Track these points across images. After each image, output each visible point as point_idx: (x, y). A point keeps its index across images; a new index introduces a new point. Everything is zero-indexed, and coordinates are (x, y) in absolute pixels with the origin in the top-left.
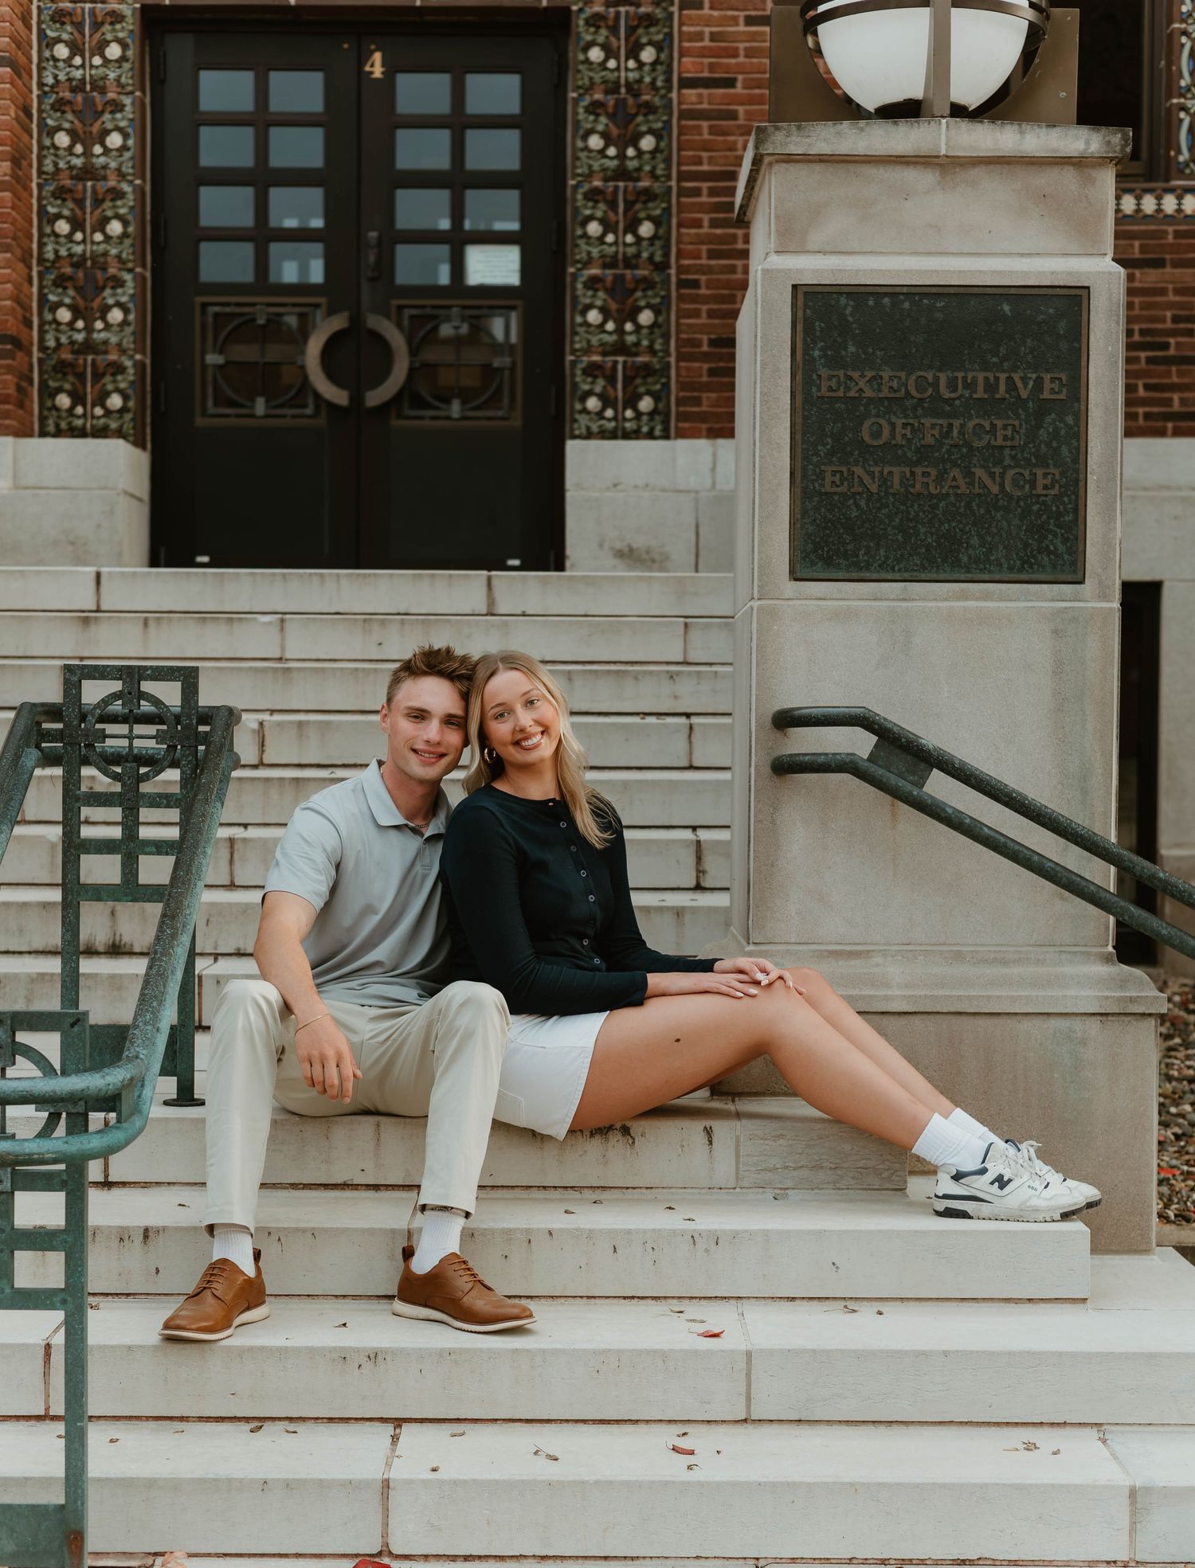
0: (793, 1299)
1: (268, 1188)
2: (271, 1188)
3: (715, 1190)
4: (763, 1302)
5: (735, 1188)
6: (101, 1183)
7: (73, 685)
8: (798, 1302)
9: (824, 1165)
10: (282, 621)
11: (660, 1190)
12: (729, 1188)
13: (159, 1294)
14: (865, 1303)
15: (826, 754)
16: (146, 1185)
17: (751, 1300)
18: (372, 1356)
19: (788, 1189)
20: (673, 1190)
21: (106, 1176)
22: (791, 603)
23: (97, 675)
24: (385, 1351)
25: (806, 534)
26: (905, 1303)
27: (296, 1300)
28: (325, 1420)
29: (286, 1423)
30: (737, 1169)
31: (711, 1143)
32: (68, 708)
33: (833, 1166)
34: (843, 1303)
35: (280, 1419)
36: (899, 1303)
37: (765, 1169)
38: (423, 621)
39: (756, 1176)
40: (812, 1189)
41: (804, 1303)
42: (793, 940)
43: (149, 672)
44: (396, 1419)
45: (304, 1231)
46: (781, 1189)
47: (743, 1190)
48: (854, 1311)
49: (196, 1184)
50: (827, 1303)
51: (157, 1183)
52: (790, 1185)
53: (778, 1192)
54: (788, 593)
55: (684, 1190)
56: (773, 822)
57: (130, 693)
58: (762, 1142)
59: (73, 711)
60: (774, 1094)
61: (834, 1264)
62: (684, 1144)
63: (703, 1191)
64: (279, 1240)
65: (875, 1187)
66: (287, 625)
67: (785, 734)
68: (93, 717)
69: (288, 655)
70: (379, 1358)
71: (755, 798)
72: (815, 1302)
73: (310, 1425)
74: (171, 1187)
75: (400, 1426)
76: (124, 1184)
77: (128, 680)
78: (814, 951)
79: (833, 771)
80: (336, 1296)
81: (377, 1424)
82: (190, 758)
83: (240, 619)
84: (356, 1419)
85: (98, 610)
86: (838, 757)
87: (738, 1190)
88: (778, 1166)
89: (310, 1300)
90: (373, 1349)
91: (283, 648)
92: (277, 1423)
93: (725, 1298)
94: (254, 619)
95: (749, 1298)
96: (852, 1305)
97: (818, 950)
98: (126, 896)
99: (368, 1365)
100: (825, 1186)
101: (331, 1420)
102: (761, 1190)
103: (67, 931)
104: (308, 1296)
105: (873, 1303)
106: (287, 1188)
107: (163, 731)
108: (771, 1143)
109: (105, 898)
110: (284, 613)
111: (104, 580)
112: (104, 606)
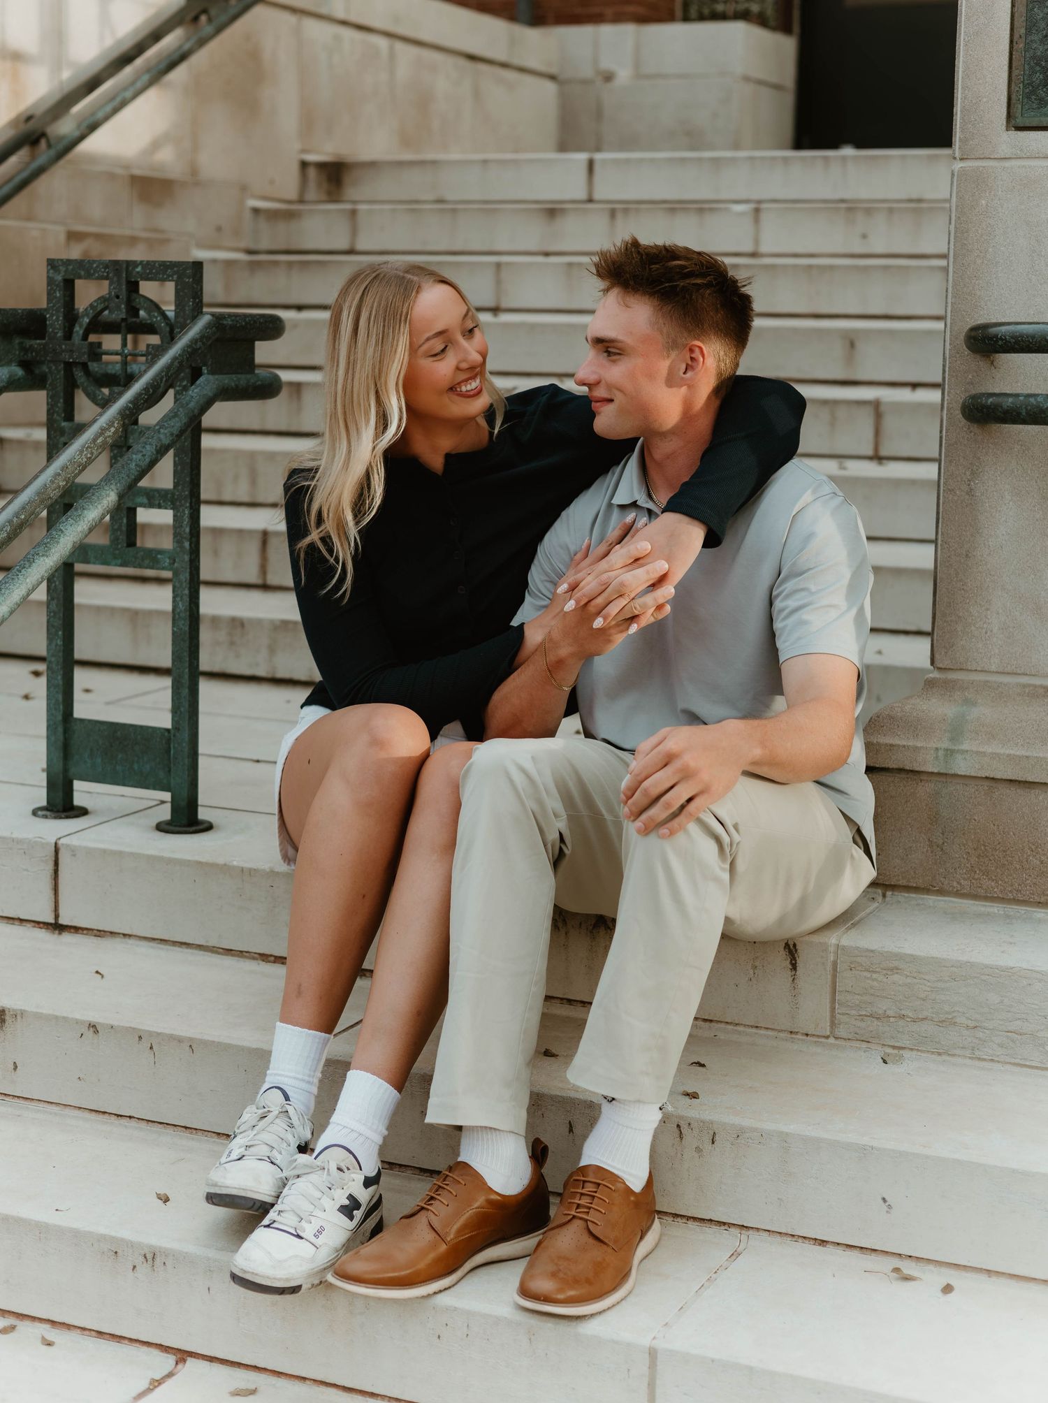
0: (823, 1243)
1: (233, 955)
2: (238, 956)
3: (799, 1036)
4: (778, 1238)
5: (827, 1037)
6: (51, 924)
7: (57, 286)
8: (830, 1248)
9: (958, 1020)
10: (757, 211)
11: (723, 1026)
12: (819, 1036)
13: (18, 1097)
14: (931, 1267)
15: (1017, 395)
16: (100, 933)
17: (761, 1233)
18: (149, 1256)
19: (904, 1048)
20: (741, 1028)
21: (57, 917)
22: (1007, 164)
23: (83, 273)
24: (167, 1253)
25: (1033, 58)
26: (994, 1279)
27: (170, 1130)
28: (93, 1333)
29: (47, 1326)
30: (833, 1009)
31: (794, 967)
32: (52, 315)
33: (972, 1024)
34: (896, 1263)
35: (41, 1320)
36: (983, 1277)
37: (871, 1016)
38: (915, 210)
39: (859, 1024)
40: (939, 1054)
41: (839, 1251)
42: (993, 668)
43: (139, 269)
44: (179, 1350)
45: (180, 1040)
46: (894, 1047)
47: (837, 1042)
48: (907, 1278)
49: (154, 939)
50: (873, 1256)
51: (111, 933)
52: (907, 1043)
53: (889, 1050)
54: (1004, 150)
55: (754, 1030)
56: (970, 492)
57: (118, 297)
58: (868, 975)
59: (57, 319)
60: (941, 892)
61: (884, 1200)
62: (757, 963)
63: (781, 1035)
64: (151, 1048)
65: (1034, 1064)
66: (764, 217)
67: (992, 363)
68: (80, 327)
69: (764, 249)
70: (158, 1261)
71: (946, 457)
72: (856, 1253)
73: (74, 1335)
74: (127, 940)
75: (184, 1361)
76: (76, 929)
77: (115, 279)
78: (1024, 686)
79: (1024, 422)
80: (219, 1134)
81: (155, 1352)
82: (185, 383)
83: (711, 209)
84: (131, 1340)
85: (590, 200)
86: (1032, 400)
87: (832, 1040)
88: (890, 1013)
89: (187, 1134)
90: (150, 1246)
91: (757, 241)
92: (37, 1324)
93: (724, 1224)
94: (726, 209)
95: (758, 1229)
96: (908, 1268)
97: (1030, 685)
98: (115, 558)
99: (143, 1269)
100: (957, 1052)
101: (100, 1334)
102: (864, 1045)
103: (53, 599)
104: (186, 1128)
105: (944, 1270)
106: (257, 959)
107: (154, 346)
108: (881, 978)
109: (92, 559)
110: (759, 202)
111: (597, 168)
112: (597, 196)
